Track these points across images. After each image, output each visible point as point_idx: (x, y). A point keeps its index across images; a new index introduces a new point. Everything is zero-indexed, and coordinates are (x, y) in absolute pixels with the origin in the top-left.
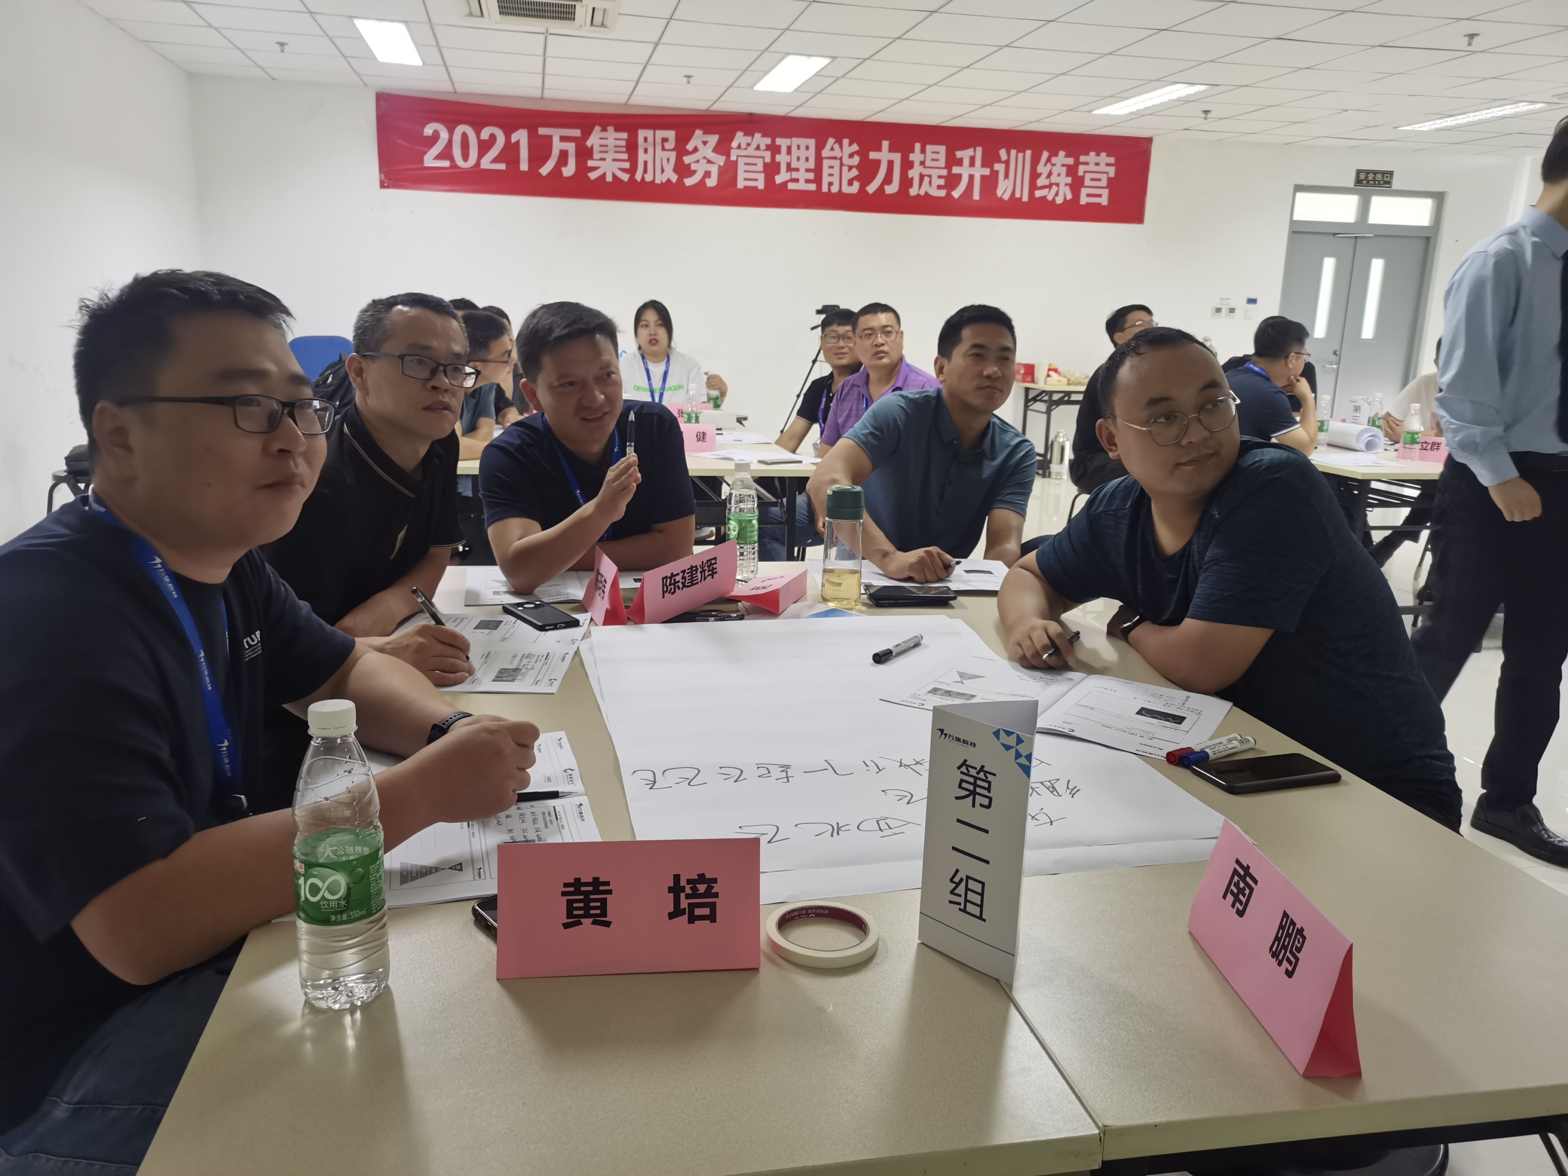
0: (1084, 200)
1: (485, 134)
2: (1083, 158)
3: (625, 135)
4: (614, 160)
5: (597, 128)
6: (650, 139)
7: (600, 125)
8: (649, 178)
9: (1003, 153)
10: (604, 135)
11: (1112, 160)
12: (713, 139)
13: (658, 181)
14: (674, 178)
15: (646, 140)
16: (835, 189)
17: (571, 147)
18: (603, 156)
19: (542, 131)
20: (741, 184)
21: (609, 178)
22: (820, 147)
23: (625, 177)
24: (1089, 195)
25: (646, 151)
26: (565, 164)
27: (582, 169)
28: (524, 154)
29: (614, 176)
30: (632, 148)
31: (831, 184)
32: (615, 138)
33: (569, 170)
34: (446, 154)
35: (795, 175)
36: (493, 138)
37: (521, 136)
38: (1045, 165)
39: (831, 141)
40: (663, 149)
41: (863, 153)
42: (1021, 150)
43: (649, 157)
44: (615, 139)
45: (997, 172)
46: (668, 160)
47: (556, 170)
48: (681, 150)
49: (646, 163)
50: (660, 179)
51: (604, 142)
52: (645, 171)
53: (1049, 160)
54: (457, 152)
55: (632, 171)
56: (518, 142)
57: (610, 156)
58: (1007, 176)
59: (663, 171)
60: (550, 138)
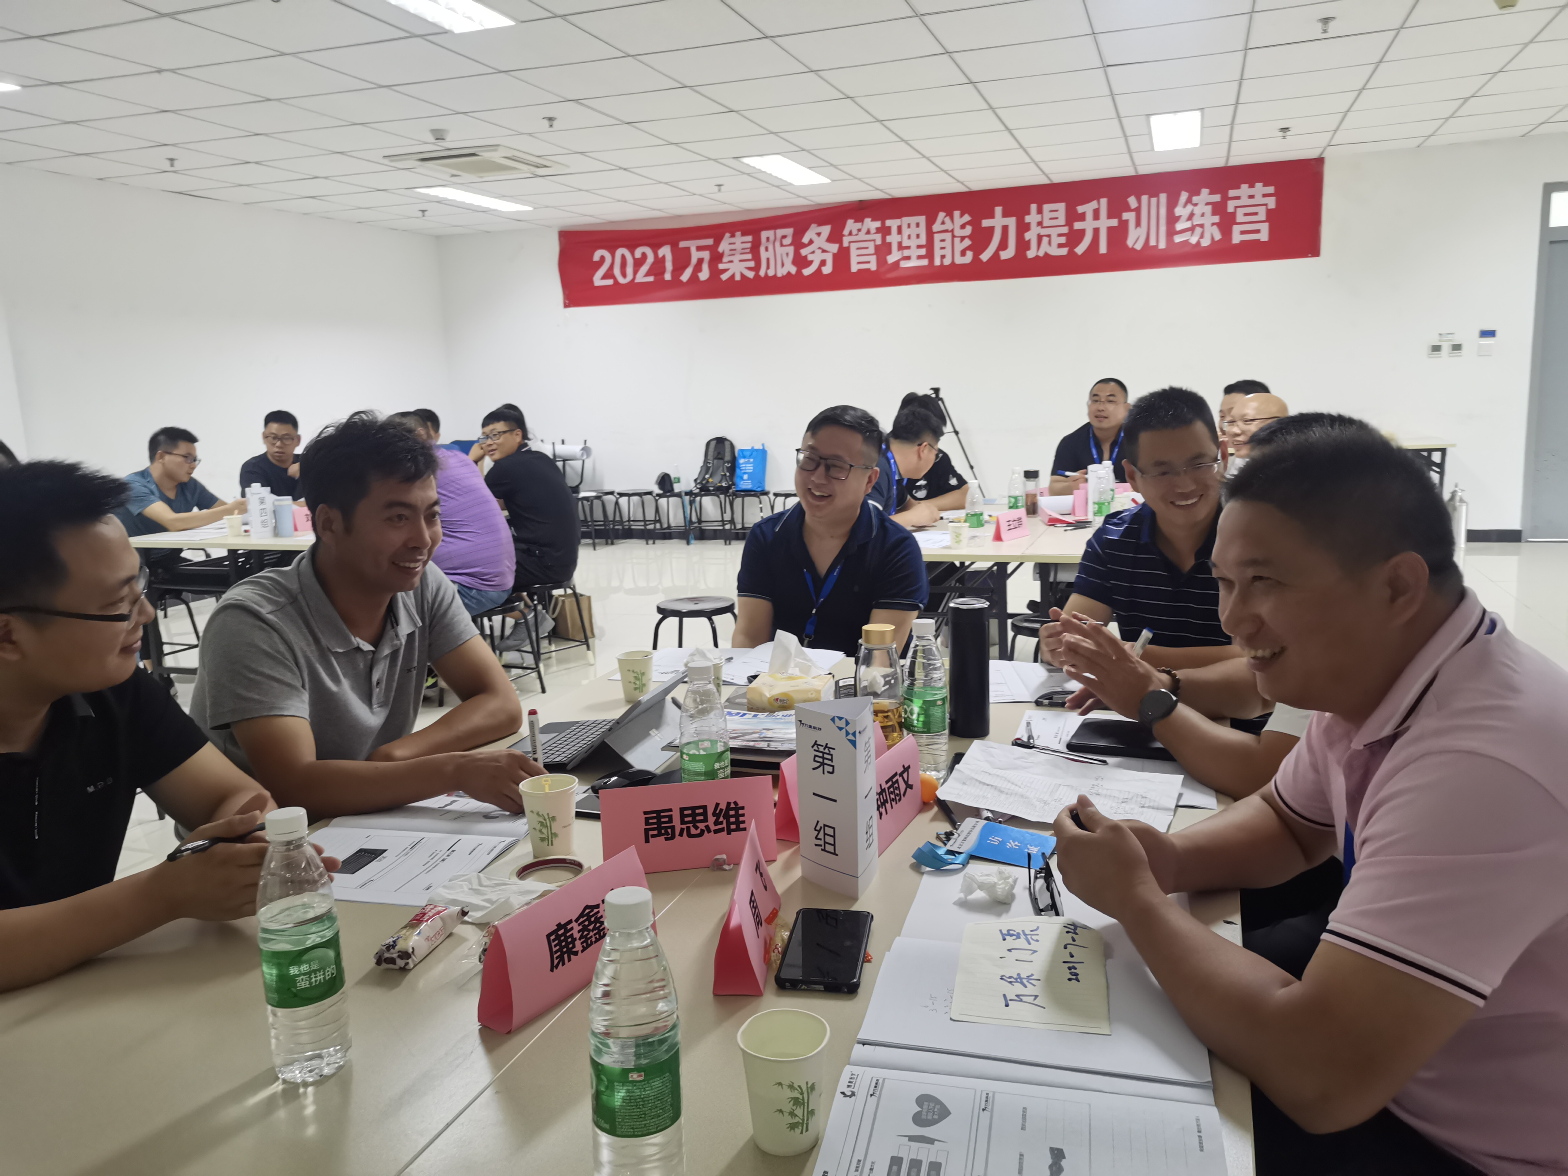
0: (1237, 238)
1: (638, 253)
2: (1232, 193)
3: (749, 238)
4: (741, 261)
5: (727, 235)
6: (772, 238)
7: (729, 232)
8: (771, 273)
9: (1132, 201)
10: (733, 240)
11: (1271, 190)
12: (826, 230)
13: (779, 275)
14: (793, 270)
15: (768, 239)
16: (947, 262)
17: (706, 255)
18: (731, 258)
19: (683, 244)
20: (854, 268)
21: (738, 278)
22: (930, 223)
23: (751, 275)
24: (1243, 233)
25: (767, 249)
26: (700, 270)
27: (715, 273)
28: (669, 266)
29: (742, 275)
30: (755, 249)
31: (943, 257)
32: (742, 241)
33: (704, 275)
34: (609, 275)
35: (906, 253)
36: (644, 256)
37: (665, 251)
38: (1185, 206)
39: (941, 215)
40: (782, 245)
41: (975, 223)
42: (1154, 194)
43: (770, 254)
44: (742, 243)
45: (1127, 221)
46: (787, 254)
47: (694, 277)
48: (798, 244)
49: (768, 260)
50: (781, 273)
51: (733, 247)
52: (768, 267)
53: (1189, 201)
54: (617, 272)
55: (757, 268)
56: (664, 257)
57: (736, 258)
58: (1138, 224)
59: (783, 265)
60: (688, 249)
